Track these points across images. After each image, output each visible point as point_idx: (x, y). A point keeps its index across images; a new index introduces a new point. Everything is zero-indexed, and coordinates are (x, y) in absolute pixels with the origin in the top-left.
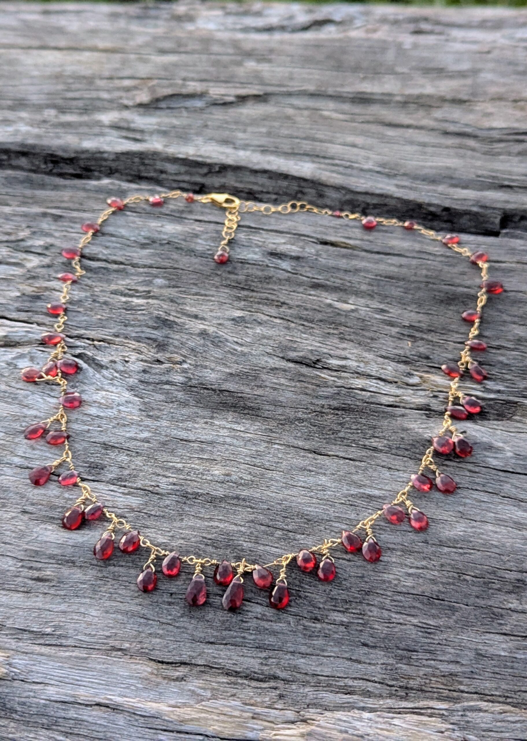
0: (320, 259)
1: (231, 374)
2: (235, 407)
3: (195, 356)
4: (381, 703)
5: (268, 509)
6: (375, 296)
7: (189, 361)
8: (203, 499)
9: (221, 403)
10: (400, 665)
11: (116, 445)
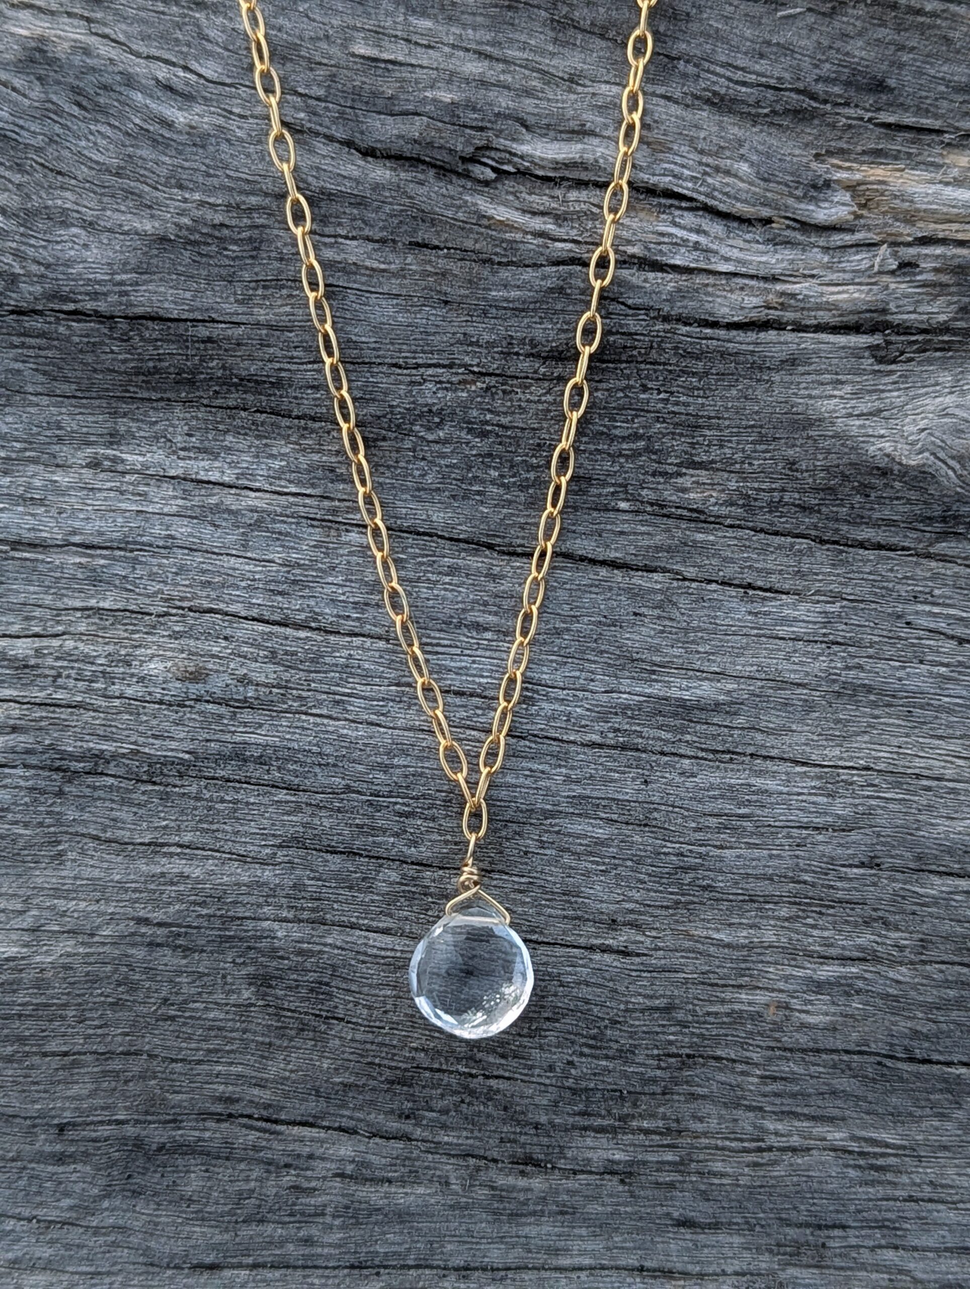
1: (163, 239)
2: (191, 383)
5: (348, 789)
8: (121, 771)
9: (138, 372)
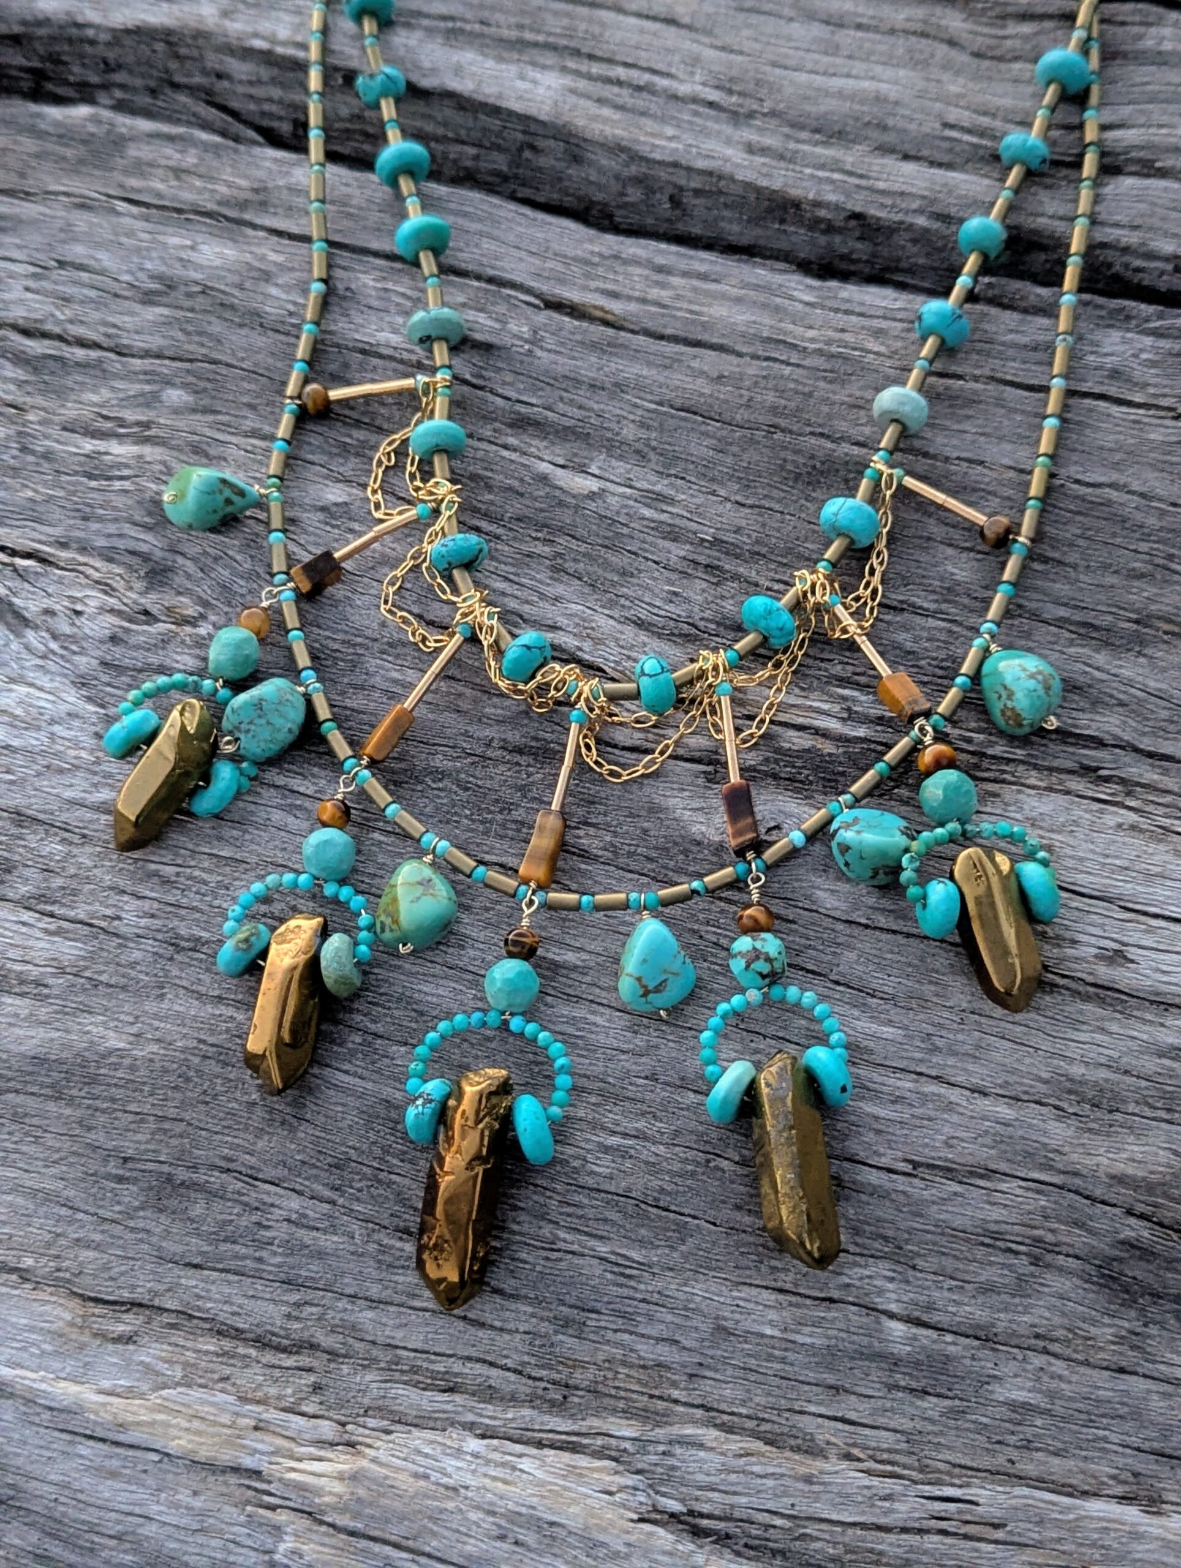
0: (539, 353)
3: (229, 605)
4: (510, 1416)
6: (652, 455)
7: (213, 618)
10: (560, 1337)
11: (41, 816)
